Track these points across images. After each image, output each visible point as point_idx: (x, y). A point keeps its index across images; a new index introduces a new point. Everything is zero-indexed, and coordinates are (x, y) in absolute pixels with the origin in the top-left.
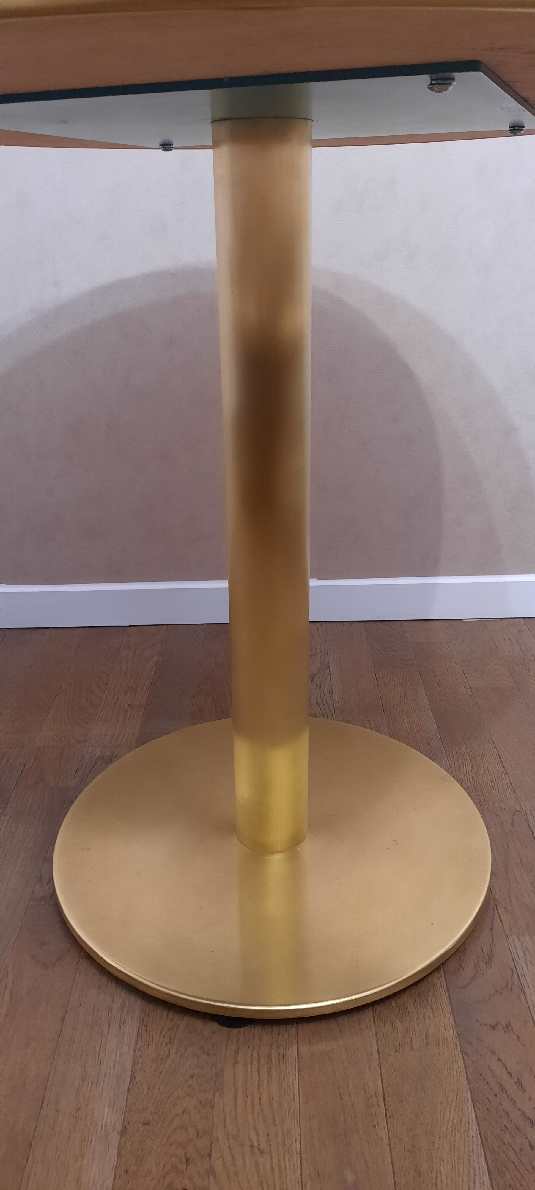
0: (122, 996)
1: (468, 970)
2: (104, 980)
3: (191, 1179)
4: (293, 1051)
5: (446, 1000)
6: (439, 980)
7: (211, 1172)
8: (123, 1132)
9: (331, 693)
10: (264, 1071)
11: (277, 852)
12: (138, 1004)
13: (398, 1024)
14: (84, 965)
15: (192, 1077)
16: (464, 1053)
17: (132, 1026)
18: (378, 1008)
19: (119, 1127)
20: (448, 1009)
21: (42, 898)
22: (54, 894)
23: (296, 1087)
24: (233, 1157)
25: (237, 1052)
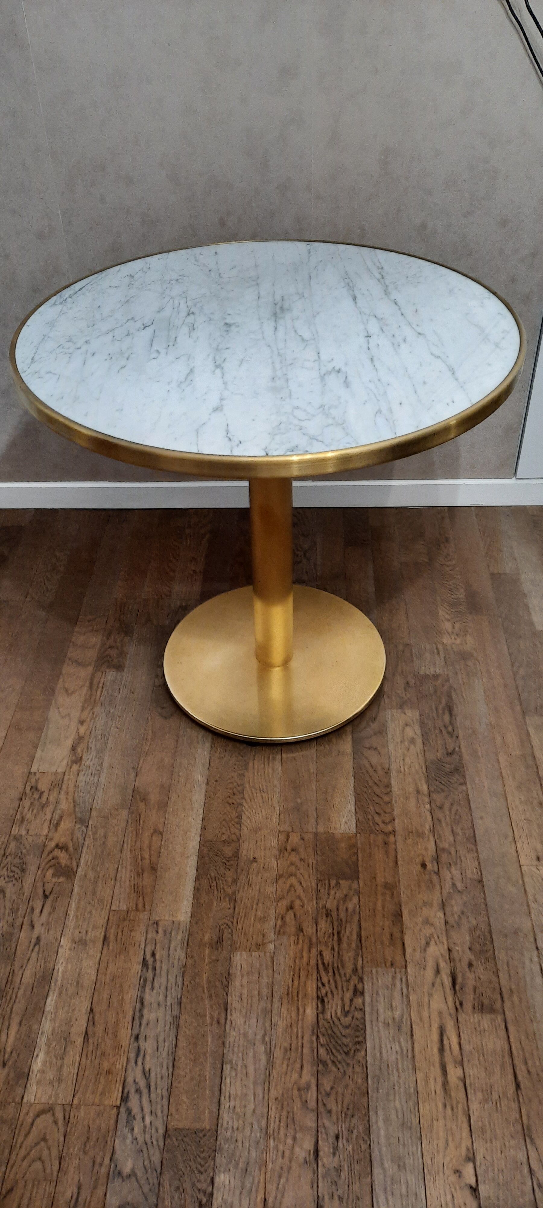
0: (203, 733)
1: (364, 724)
2: (194, 725)
3: (235, 800)
4: (278, 757)
5: (350, 737)
6: (349, 729)
7: (243, 798)
8: (207, 783)
9: (315, 565)
10: (266, 764)
11: (276, 667)
12: (210, 736)
13: (327, 746)
14: (184, 718)
15: (235, 765)
16: (354, 758)
17: (208, 745)
18: (319, 740)
19: (205, 782)
20: (350, 742)
21: (160, 686)
22: (165, 684)
23: (280, 770)
24: (252, 794)
25: (254, 756)
